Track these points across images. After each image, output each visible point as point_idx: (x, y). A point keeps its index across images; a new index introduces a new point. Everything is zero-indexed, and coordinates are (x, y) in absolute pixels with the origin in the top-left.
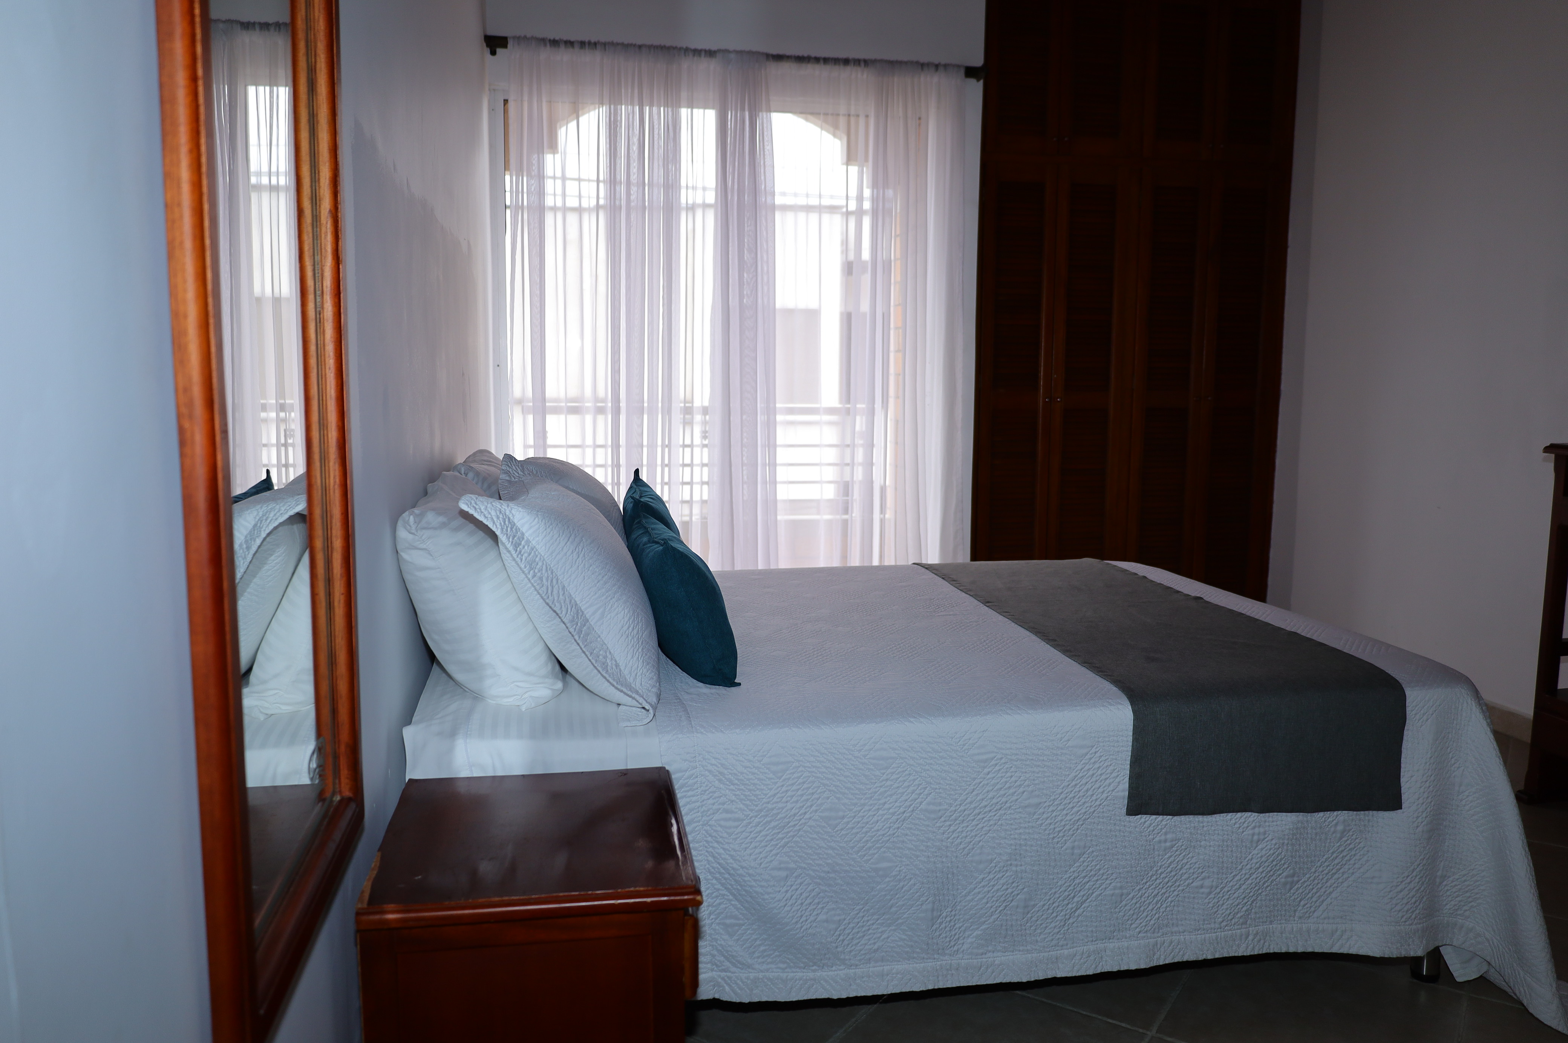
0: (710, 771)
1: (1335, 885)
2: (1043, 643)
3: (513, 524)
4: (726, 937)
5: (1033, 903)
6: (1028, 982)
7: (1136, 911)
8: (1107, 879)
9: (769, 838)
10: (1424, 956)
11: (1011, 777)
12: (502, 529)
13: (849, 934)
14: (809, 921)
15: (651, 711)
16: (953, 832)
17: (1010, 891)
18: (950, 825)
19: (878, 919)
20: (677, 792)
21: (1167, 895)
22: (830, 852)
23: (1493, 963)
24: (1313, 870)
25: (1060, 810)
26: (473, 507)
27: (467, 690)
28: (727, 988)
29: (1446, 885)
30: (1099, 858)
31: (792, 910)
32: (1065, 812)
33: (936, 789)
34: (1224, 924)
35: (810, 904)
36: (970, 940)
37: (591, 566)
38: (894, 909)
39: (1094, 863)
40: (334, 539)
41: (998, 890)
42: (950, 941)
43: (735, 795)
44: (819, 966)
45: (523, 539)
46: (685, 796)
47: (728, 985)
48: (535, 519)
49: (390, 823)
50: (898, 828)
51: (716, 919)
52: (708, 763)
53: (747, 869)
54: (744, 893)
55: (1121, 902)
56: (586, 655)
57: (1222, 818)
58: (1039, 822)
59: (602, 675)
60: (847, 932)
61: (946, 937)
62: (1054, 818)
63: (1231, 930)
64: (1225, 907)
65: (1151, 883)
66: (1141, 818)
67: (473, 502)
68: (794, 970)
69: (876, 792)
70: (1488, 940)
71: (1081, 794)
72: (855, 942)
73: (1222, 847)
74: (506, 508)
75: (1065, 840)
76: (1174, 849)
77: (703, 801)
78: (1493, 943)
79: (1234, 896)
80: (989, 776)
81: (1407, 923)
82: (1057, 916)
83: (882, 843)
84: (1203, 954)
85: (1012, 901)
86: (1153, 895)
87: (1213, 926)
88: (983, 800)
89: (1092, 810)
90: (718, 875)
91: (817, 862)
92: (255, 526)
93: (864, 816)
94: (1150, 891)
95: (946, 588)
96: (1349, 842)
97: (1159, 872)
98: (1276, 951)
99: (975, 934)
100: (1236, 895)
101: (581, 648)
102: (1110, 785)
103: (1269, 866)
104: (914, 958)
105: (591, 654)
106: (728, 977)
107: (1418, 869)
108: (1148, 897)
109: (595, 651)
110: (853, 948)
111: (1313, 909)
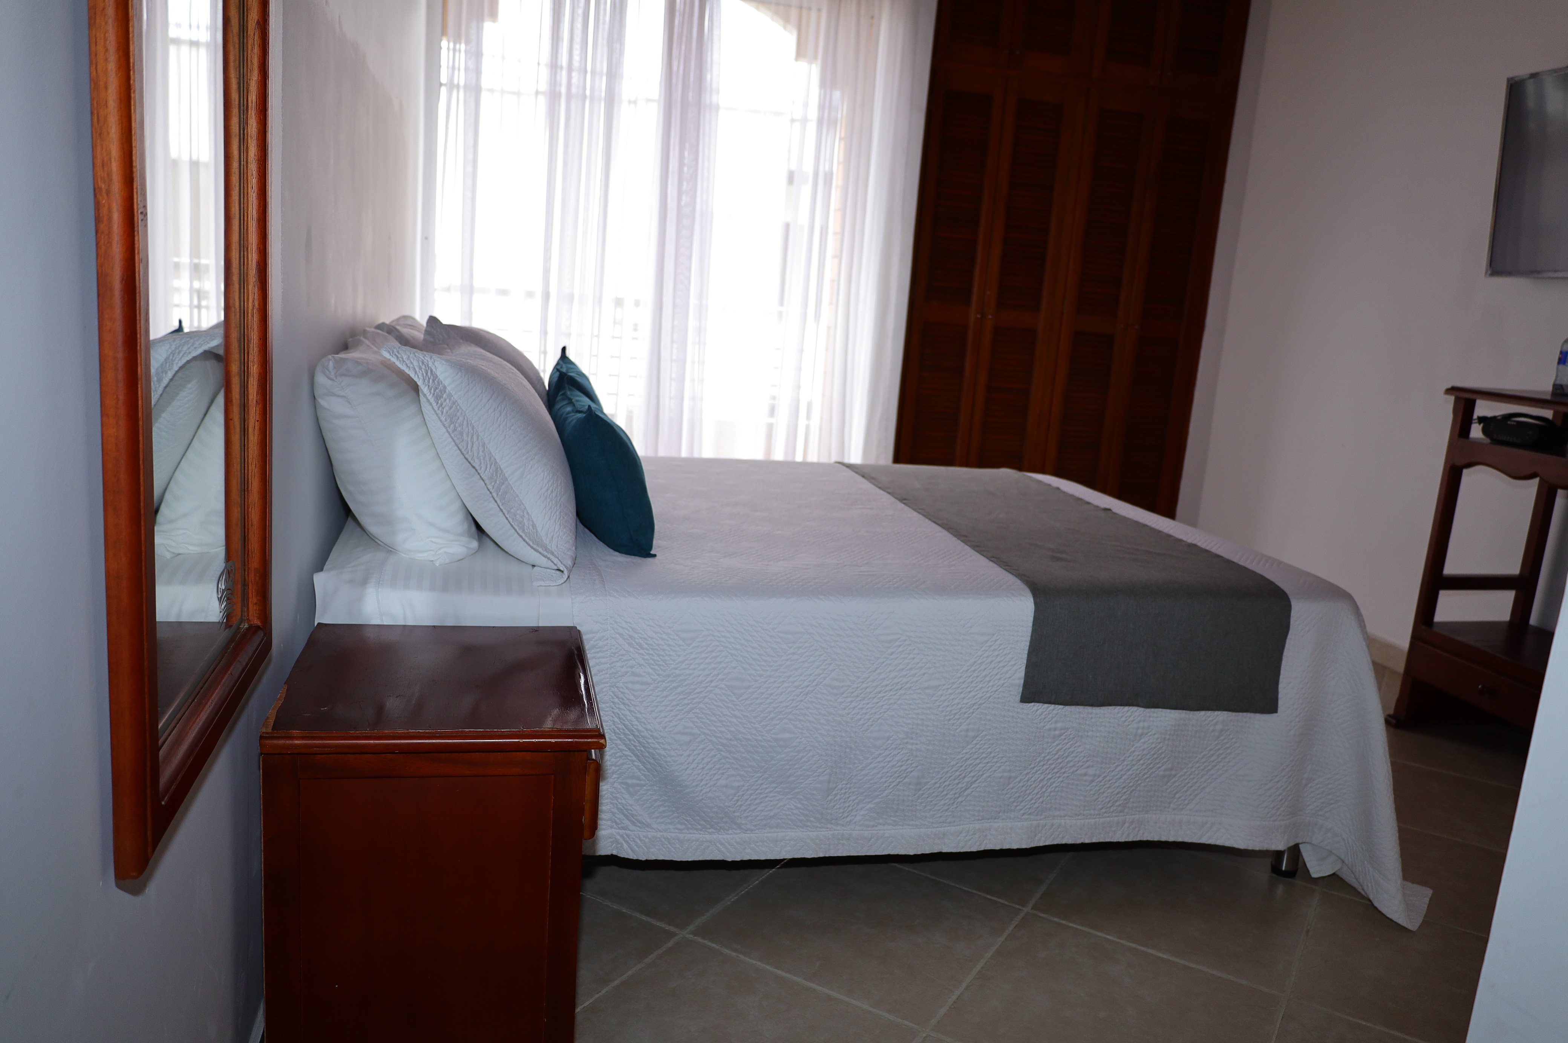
0: (621, 635)
1: (1210, 781)
2: (954, 539)
3: (435, 376)
4: (627, 796)
5: (925, 780)
6: (915, 855)
7: (1022, 794)
8: (997, 762)
9: (674, 703)
10: (1284, 851)
11: (914, 658)
12: (424, 380)
13: (747, 800)
14: (708, 785)
15: (566, 572)
16: (854, 708)
17: (904, 768)
18: (852, 702)
19: (775, 788)
20: (587, 652)
21: (1052, 780)
22: (734, 720)
23: (1346, 862)
24: (1190, 765)
25: (958, 693)
26: (396, 355)
27: (381, 544)
28: (625, 845)
29: (1311, 787)
30: (991, 742)
31: (693, 774)
32: (962, 696)
33: (840, 665)
34: (1103, 810)
35: (711, 769)
36: (862, 812)
37: (513, 425)
38: (791, 779)
39: (986, 746)
40: (251, 364)
41: (893, 766)
42: (843, 812)
43: (644, 659)
44: (716, 829)
45: (445, 392)
46: (594, 657)
47: (627, 843)
48: (458, 373)
49: (298, 661)
50: (801, 701)
51: (618, 778)
52: (620, 626)
53: (652, 731)
54: (647, 754)
55: (1009, 784)
56: (504, 514)
57: (1109, 711)
58: (937, 704)
59: (518, 534)
60: (745, 797)
61: (840, 808)
62: (951, 701)
63: (1109, 817)
64: (1105, 795)
65: (1038, 768)
66: (1034, 706)
67: (395, 350)
68: (692, 831)
69: (782, 665)
70: (1344, 839)
71: (979, 679)
72: (753, 807)
73: (1108, 738)
74: (429, 360)
75: (960, 723)
76: (1063, 737)
77: (612, 663)
78: (1348, 842)
79: (1115, 785)
80: (892, 657)
81: (1271, 819)
82: (947, 794)
83: (785, 714)
84: (1081, 838)
85: (906, 777)
86: (1039, 779)
87: (1092, 812)
88: (884, 679)
89: (988, 695)
90: (622, 736)
91: (720, 729)
92: (167, 359)
93: (769, 688)
94: (1037, 776)
95: (865, 485)
96: (1225, 741)
97: (1046, 758)
98: (1150, 839)
99: (867, 807)
100: (1116, 784)
101: (499, 506)
102: (1007, 672)
103: (1149, 758)
104: (808, 826)
105: (508, 512)
106: (626, 835)
107: (1286, 770)
108: (1035, 781)
109: (512, 510)
110: (750, 813)
111: (1186, 802)
